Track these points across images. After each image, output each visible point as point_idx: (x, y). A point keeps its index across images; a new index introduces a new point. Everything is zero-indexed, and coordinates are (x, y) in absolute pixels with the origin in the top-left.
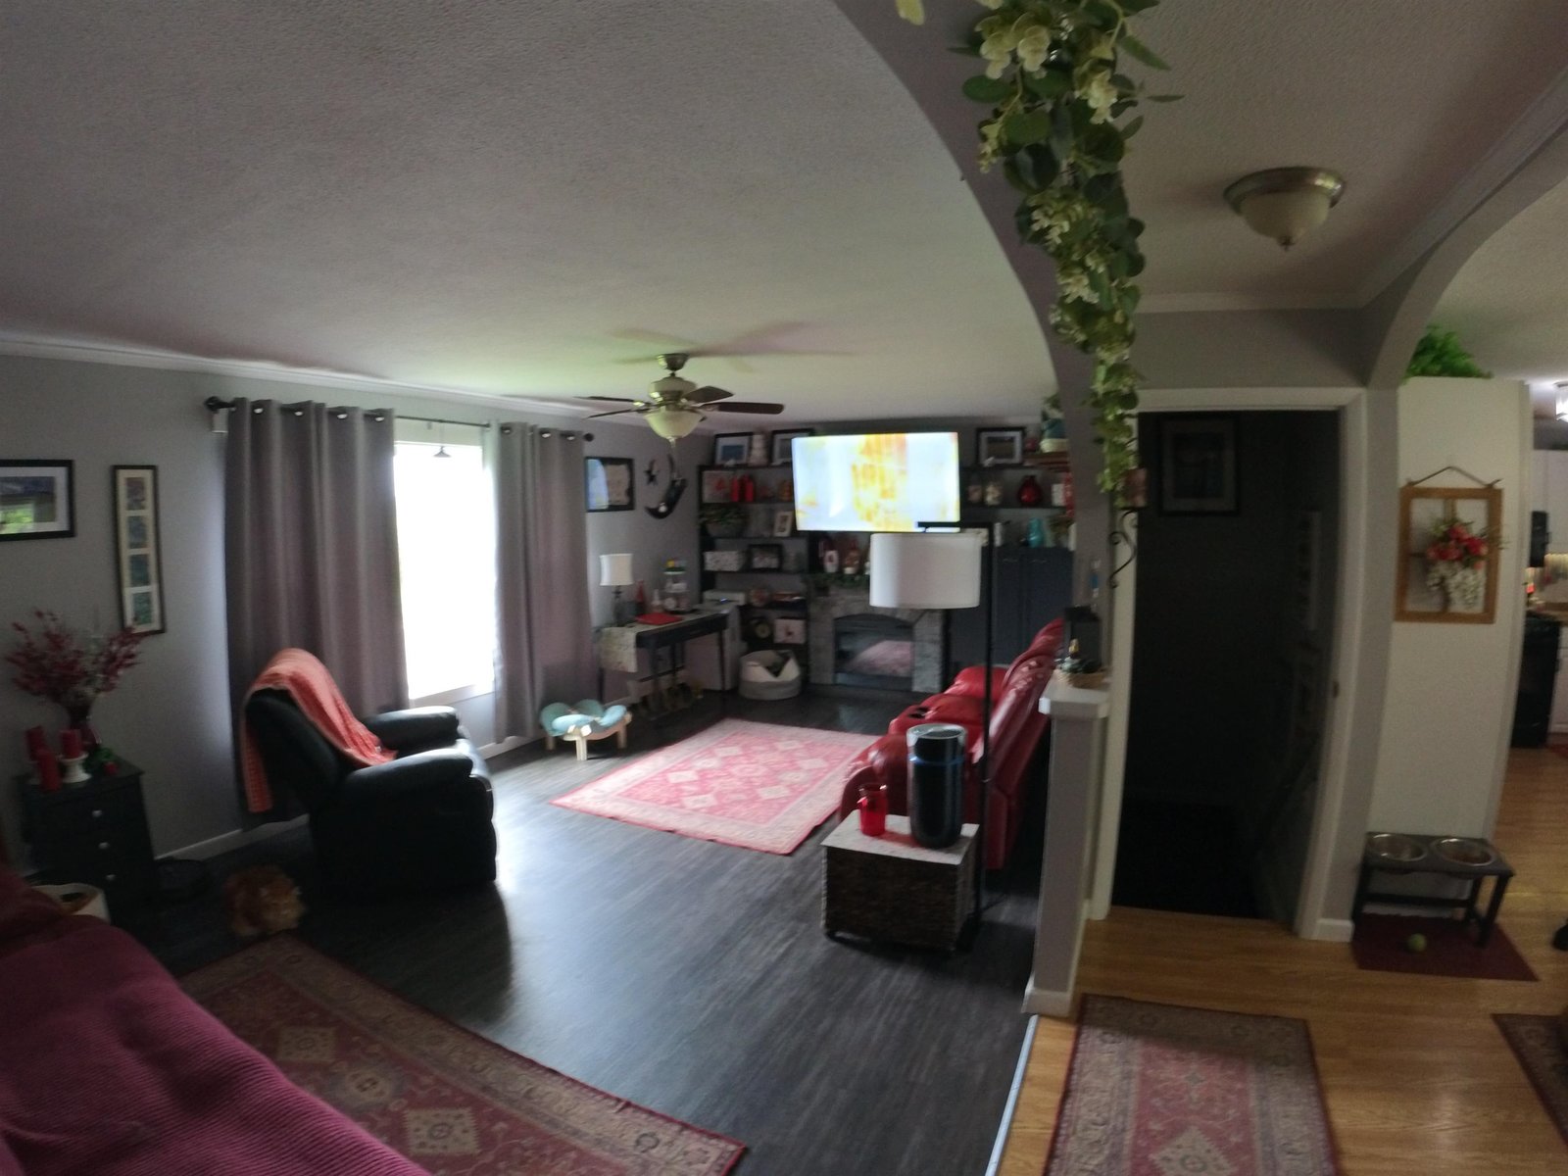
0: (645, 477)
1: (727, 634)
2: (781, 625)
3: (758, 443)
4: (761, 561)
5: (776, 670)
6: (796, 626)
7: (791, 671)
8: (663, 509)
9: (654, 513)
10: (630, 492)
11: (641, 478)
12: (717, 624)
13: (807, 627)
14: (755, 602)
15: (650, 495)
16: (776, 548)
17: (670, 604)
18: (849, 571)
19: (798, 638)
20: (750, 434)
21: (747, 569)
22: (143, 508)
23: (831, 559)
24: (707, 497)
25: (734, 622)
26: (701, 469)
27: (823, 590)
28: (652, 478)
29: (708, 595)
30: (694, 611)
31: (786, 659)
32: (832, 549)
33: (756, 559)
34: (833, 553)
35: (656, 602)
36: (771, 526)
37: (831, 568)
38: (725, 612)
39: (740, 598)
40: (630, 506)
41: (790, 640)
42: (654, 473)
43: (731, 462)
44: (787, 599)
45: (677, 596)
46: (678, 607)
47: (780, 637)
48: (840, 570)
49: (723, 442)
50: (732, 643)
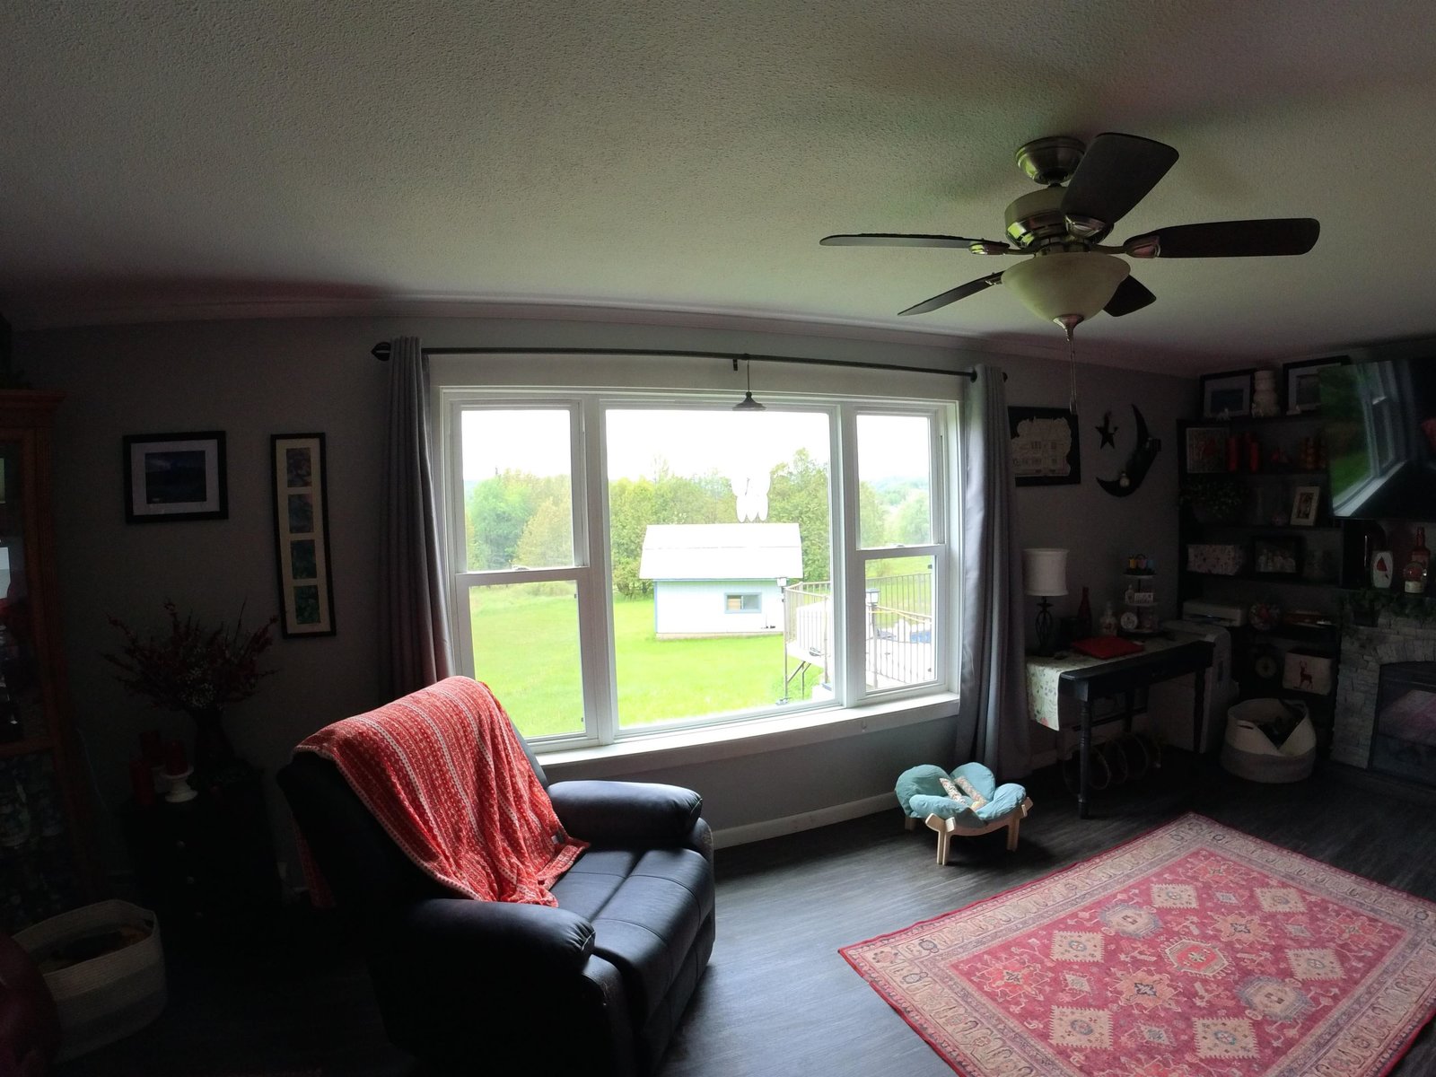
0: (1098, 437)
1: (1210, 673)
2: (1293, 662)
3: (1264, 382)
4: (1269, 563)
5: (1278, 732)
6: (1320, 666)
7: (1303, 738)
8: (1125, 482)
9: (1112, 488)
10: (1074, 457)
11: (1089, 437)
12: (1195, 658)
13: (1334, 671)
14: (1256, 622)
15: (1102, 462)
16: (1292, 541)
17: (1129, 622)
18: (1411, 587)
19: (1320, 686)
20: (1251, 373)
21: (1248, 571)
22: (306, 484)
23: (1382, 566)
24: (1190, 465)
25: (1223, 655)
26: (1182, 425)
27: (1369, 617)
28: (1107, 437)
29: (1191, 607)
30: (1165, 635)
31: (1299, 718)
32: (1383, 549)
33: (1262, 559)
34: (1387, 557)
35: (1109, 619)
36: (1287, 509)
37: (1381, 580)
38: (1210, 638)
39: (1236, 616)
40: (1074, 478)
41: (1305, 687)
42: (1111, 430)
43: (1226, 413)
44: (1306, 623)
45: (1140, 612)
46: (1138, 627)
47: (1292, 680)
48: (1398, 583)
49: (1211, 386)
50: (1216, 684)
